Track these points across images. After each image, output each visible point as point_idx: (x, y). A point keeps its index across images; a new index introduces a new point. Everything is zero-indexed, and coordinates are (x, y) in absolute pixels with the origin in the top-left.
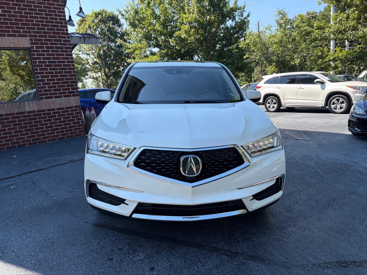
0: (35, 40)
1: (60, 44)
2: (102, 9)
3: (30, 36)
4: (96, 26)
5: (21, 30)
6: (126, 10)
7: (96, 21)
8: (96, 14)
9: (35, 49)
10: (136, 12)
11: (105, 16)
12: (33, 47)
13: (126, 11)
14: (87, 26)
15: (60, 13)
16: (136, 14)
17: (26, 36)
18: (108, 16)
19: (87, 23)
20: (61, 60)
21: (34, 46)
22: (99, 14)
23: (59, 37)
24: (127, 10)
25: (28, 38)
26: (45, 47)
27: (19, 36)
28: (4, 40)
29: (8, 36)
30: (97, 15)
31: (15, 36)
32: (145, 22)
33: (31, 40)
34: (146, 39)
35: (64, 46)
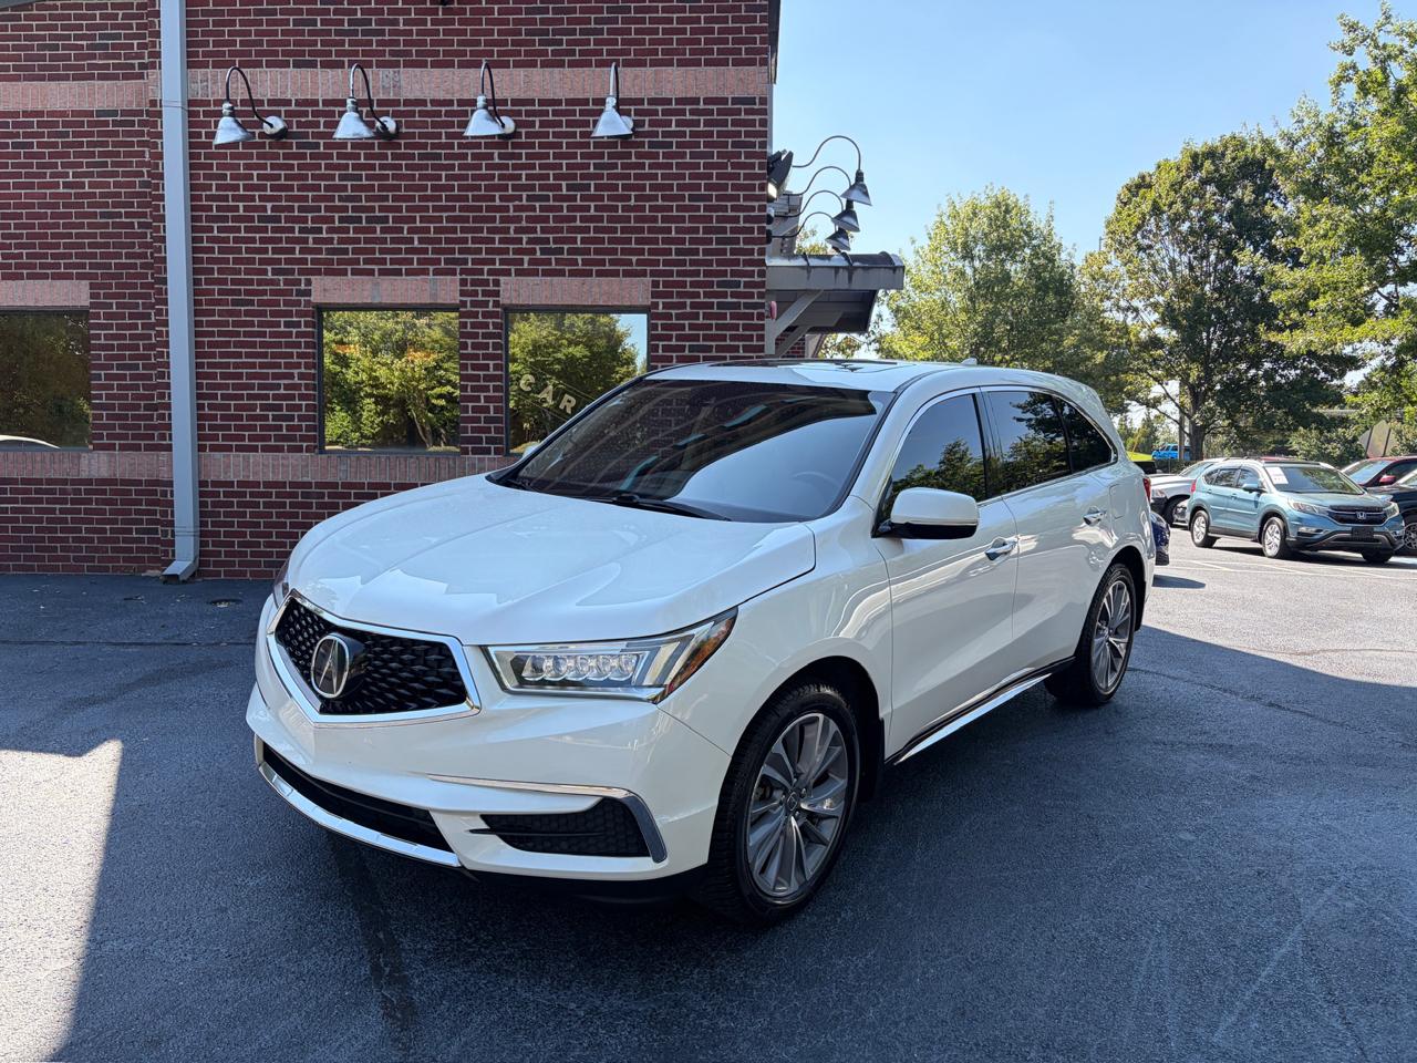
0: (666, 284)
1: (734, 295)
2: (1228, 136)
3: (653, 274)
4: (1184, 201)
5: (634, 258)
6: (1291, 131)
7: (1191, 184)
8: (1195, 156)
9: (660, 309)
10: (1332, 139)
11: (1234, 159)
12: (656, 305)
13: (1290, 139)
14: (1146, 207)
15: (752, 200)
16: (1331, 145)
17: (643, 274)
18: (1247, 159)
19: (1151, 195)
20: (728, 342)
21: (660, 301)
22: (1211, 154)
23: (734, 274)
24: (1297, 133)
25: (649, 280)
26: (688, 303)
27: (627, 274)
28: (586, 288)
29: (600, 274)
30: (1196, 161)
31: (615, 274)
32: (1369, 175)
33: (656, 284)
34: (1366, 249)
35: (742, 301)
